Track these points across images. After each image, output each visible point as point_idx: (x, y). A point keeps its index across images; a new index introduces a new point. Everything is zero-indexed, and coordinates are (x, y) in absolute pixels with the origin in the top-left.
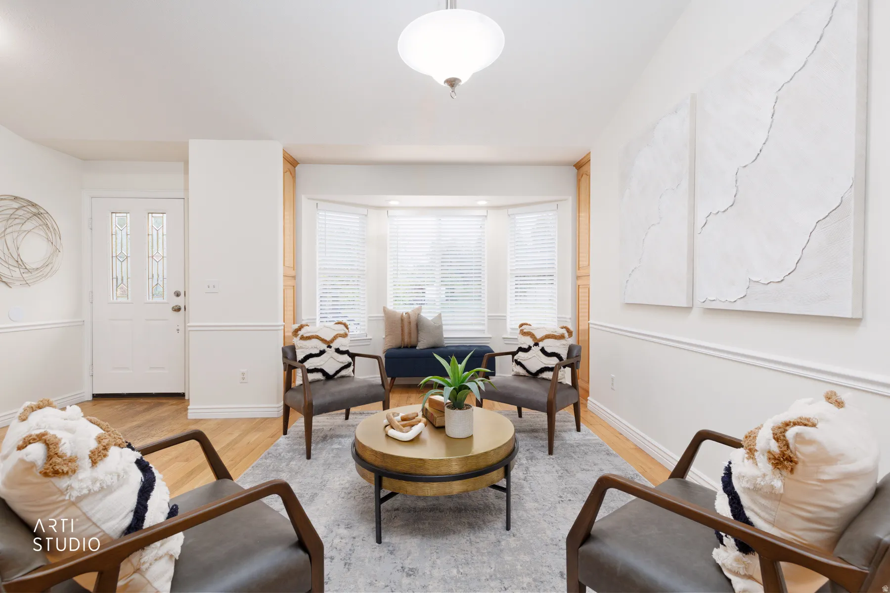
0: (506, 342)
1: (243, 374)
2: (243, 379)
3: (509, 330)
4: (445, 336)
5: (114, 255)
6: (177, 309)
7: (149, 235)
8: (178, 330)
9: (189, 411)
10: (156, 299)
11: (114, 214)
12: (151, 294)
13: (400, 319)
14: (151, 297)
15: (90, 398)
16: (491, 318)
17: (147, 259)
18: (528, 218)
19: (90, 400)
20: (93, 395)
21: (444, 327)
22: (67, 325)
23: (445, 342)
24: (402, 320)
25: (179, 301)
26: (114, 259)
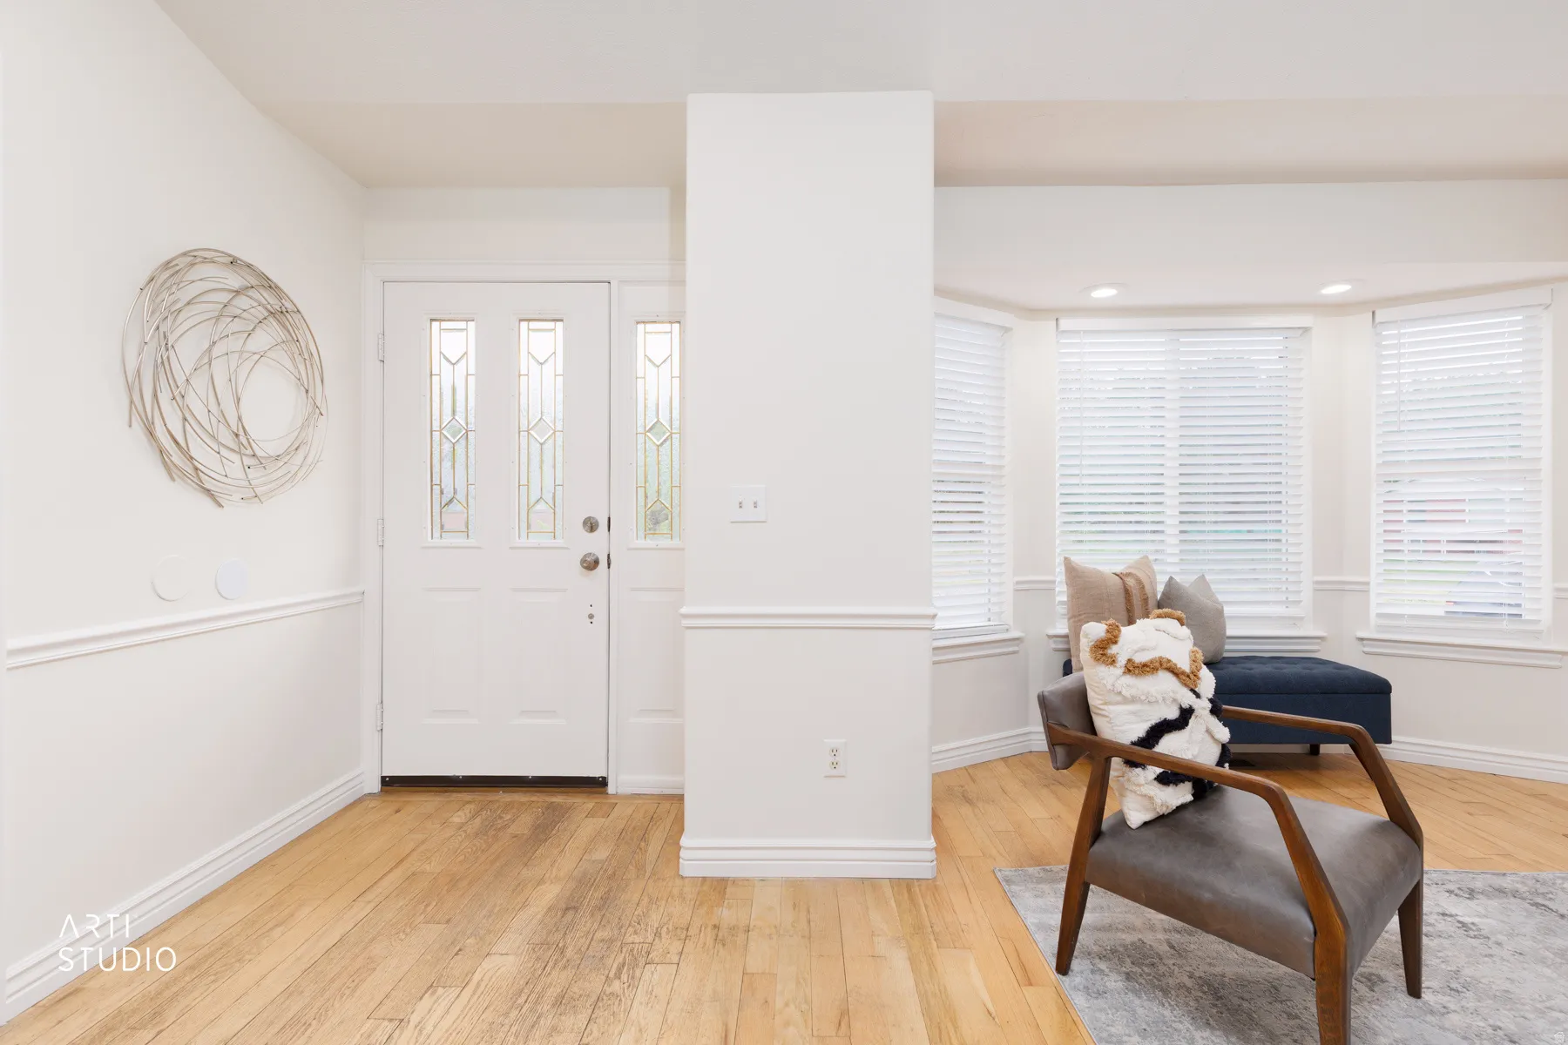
0: (1366, 649)
1: (834, 752)
2: (835, 765)
3: (1373, 620)
4: (1229, 632)
5: (436, 426)
6: (591, 564)
7: (520, 375)
8: (591, 616)
9: (683, 853)
10: (534, 540)
11: (438, 323)
12: (524, 525)
13: (1122, 591)
14: (524, 534)
15: (375, 786)
16: (1320, 588)
17: (517, 435)
18: (1426, 331)
19: (376, 791)
20: (383, 778)
21: (1228, 610)
22: (333, 603)
23: (1227, 647)
24: (1127, 592)
25: (595, 544)
26: (436, 435)
